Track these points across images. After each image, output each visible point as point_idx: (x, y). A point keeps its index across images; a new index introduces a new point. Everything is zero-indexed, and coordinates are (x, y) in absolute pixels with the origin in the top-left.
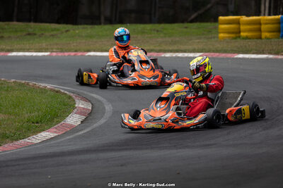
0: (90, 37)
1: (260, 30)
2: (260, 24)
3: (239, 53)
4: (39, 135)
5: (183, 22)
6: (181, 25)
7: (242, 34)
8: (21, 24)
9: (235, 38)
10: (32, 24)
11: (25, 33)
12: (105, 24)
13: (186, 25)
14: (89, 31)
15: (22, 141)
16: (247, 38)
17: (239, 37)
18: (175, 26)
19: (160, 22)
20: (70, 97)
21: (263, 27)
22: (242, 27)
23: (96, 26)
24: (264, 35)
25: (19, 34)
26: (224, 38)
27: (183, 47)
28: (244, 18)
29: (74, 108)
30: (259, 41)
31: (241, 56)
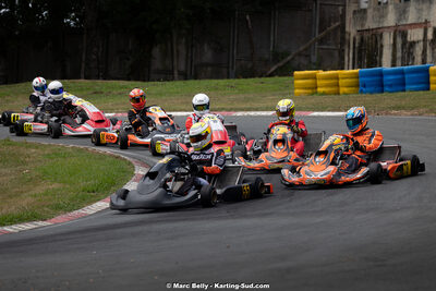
0: (161, 94)
1: (338, 85)
2: (338, 78)
3: (314, 110)
4: (94, 205)
5: (261, 76)
6: (257, 79)
7: (319, 89)
8: (87, 81)
9: (312, 94)
10: (99, 82)
11: (91, 92)
12: (180, 79)
13: (263, 79)
14: (159, 89)
15: (76, 212)
16: (324, 94)
17: (316, 93)
18: (250, 80)
19: (237, 77)
20: (130, 163)
21: (341, 82)
22: (319, 82)
23: (167, 83)
24: (342, 90)
25: (85, 93)
26: (300, 94)
27: (256, 105)
28: (321, 73)
29: (133, 175)
30: (336, 97)
31: (316, 114)
